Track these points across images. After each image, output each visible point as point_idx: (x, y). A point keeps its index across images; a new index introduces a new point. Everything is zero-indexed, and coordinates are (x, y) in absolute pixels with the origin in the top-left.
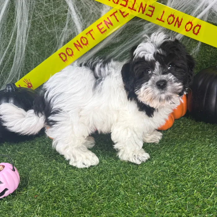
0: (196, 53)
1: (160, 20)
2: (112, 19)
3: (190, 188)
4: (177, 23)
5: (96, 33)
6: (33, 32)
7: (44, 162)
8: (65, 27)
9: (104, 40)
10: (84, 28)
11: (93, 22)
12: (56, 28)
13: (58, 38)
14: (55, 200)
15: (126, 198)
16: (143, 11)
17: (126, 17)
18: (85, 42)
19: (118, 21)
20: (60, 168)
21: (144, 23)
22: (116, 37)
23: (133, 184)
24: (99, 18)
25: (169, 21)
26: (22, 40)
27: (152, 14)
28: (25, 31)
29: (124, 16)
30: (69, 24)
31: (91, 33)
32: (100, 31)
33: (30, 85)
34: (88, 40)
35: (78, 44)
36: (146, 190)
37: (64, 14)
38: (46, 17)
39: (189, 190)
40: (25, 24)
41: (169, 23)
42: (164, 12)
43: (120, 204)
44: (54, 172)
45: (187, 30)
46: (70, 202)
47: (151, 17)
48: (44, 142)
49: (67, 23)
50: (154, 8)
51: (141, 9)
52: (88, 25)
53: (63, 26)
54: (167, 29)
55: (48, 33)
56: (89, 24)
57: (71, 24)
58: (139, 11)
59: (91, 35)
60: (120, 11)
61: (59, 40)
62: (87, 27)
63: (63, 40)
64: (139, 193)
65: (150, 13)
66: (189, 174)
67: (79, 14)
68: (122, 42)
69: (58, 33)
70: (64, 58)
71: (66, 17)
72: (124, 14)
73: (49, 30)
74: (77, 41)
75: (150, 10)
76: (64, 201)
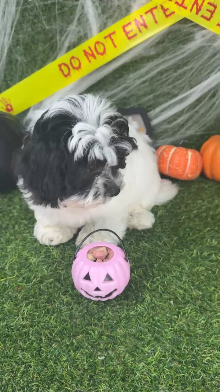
2: (148, 19)
5: (120, 37)
6: (22, 26)
8: (73, 23)
9: (131, 50)
11: (117, 19)
12: (59, 24)
13: (60, 40)
14: (49, 298)
15: (153, 307)
16: (198, 11)
17: (170, 18)
19: (156, 22)
21: (196, 30)
22: (151, 47)
23: (164, 286)
26: (4, 38)
27: (211, 17)
28: (9, 24)
29: (167, 16)
30: (79, 19)
31: (113, 36)
32: (127, 35)
33: (9, 107)
34: (106, 47)
35: (90, 53)
36: (183, 298)
37: (72, 3)
38: (45, 5)
40: (11, 13)
43: (145, 317)
46: (71, 305)
47: (208, 22)
49: (76, 18)
50: (215, 7)
51: (195, 6)
52: (109, 24)
53: (69, 23)
55: (44, 30)
56: (110, 21)
57: (82, 19)
58: (191, 10)
59: (112, 40)
60: (162, 7)
61: (61, 42)
63: (66, 44)
64: (172, 302)
65: (208, 15)
67: (96, 6)
68: (157, 56)
69: (60, 32)
70: (66, 72)
71: (76, 8)
72: (168, 13)
73: (48, 26)
74: (90, 48)
75: (209, 9)
76: (62, 301)
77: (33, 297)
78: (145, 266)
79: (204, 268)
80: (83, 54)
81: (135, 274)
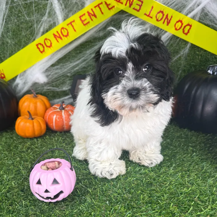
0: (184, 55)
1: (149, 16)
2: (97, 11)
3: (166, 200)
4: (166, 20)
5: (78, 24)
6: (10, 18)
7: (7, 159)
8: (45, 16)
9: (86, 33)
10: (66, 18)
11: (75, 12)
12: (36, 16)
13: (37, 27)
14: (12, 202)
15: (92, 206)
16: (130, 5)
17: (111, 10)
18: (65, 34)
19: (102, 13)
20: (23, 168)
22: (100, 31)
23: (102, 191)
24: (83, 8)
25: (157, 18)
27: (140, 9)
28: (2, 18)
29: (109, 9)
30: (49, 13)
31: (73, 23)
32: (83, 23)
33: (3, 76)
34: (69, 31)
35: (58, 35)
36: (116, 199)
37: (45, 2)
38: (25, 3)
39: (165, 202)
40: (2, 9)
41: (157, 20)
42: (152, 7)
43: (84, 213)
44: (16, 171)
45: (176, 29)
46: (28, 207)
47: (138, 12)
48: (12, 138)
49: (47, 11)
50: (142, 2)
51: (128, 2)
52: (70, 16)
53: (43, 15)
54: (155, 26)
55: (26, 21)
56: (71, 14)
57: (52, 12)
58: (126, 5)
59: (73, 26)
60: (106, 3)
61: (38, 29)
62: (69, 17)
63: (41, 30)
64: (107, 202)
65: (138, 7)
66: (167, 185)
67: (61, 3)
69: (37, 22)
70: (42, 49)
71: (47, 5)
72: (110, 7)
73: (28, 18)
74: (57, 32)
75: (138, 4)
78: (91, 179)
79: (135, 179)
80: (53, 36)
81: (81, 183)
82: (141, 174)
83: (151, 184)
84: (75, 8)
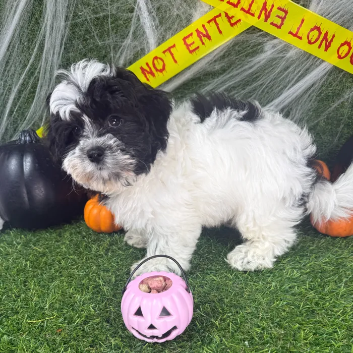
0: (350, 98)
1: (295, 35)
2: (212, 29)
3: (342, 339)
4: (324, 42)
5: (180, 51)
6: (72, 42)
7: (77, 268)
8: (128, 37)
9: (193, 65)
10: (161, 41)
11: (176, 31)
12: (112, 39)
13: (114, 57)
14: (93, 341)
15: (223, 349)
16: (267, 18)
17: (235, 27)
18: (160, 67)
19: (220, 32)
20: (104, 282)
21: (265, 39)
22: (215, 61)
23: (236, 324)
24: (189, 24)
25: (310, 38)
26: (53, 57)
27: (282, 24)
28: (58, 42)
29: (232, 25)
30: (134, 33)
31: (172, 50)
32: (188, 48)
34: (165, 62)
35: (148, 70)
36: (260, 338)
37: (127, 15)
38: (96, 18)
39: (341, 344)
40: (60, 28)
41: (310, 42)
42: (303, 21)
44: (94, 288)
45: (340, 57)
46: (120, 349)
47: (279, 29)
48: (79, 233)
49: (132, 30)
50: (286, 12)
51: (264, 12)
52: (167, 37)
53: (124, 37)
54: (304, 51)
55: (97, 46)
56: (169, 34)
57: (138, 32)
58: (259, 17)
59: (172, 55)
60: (227, 15)
61: (116, 60)
62: (166, 40)
63: (122, 61)
64: (246, 343)
65: (278, 22)
66: (339, 313)
67: (153, 16)
68: (223, 71)
69: (114, 48)
71: (131, 21)
72: (233, 21)
73: (100, 42)
74: (147, 64)
75: (279, 15)
76: (109, 344)
77: (75, 340)
78: (214, 302)
79: (285, 303)
80: (140, 71)
81: (200, 311)
82: (293, 295)
83: (313, 311)
84: (176, 24)
